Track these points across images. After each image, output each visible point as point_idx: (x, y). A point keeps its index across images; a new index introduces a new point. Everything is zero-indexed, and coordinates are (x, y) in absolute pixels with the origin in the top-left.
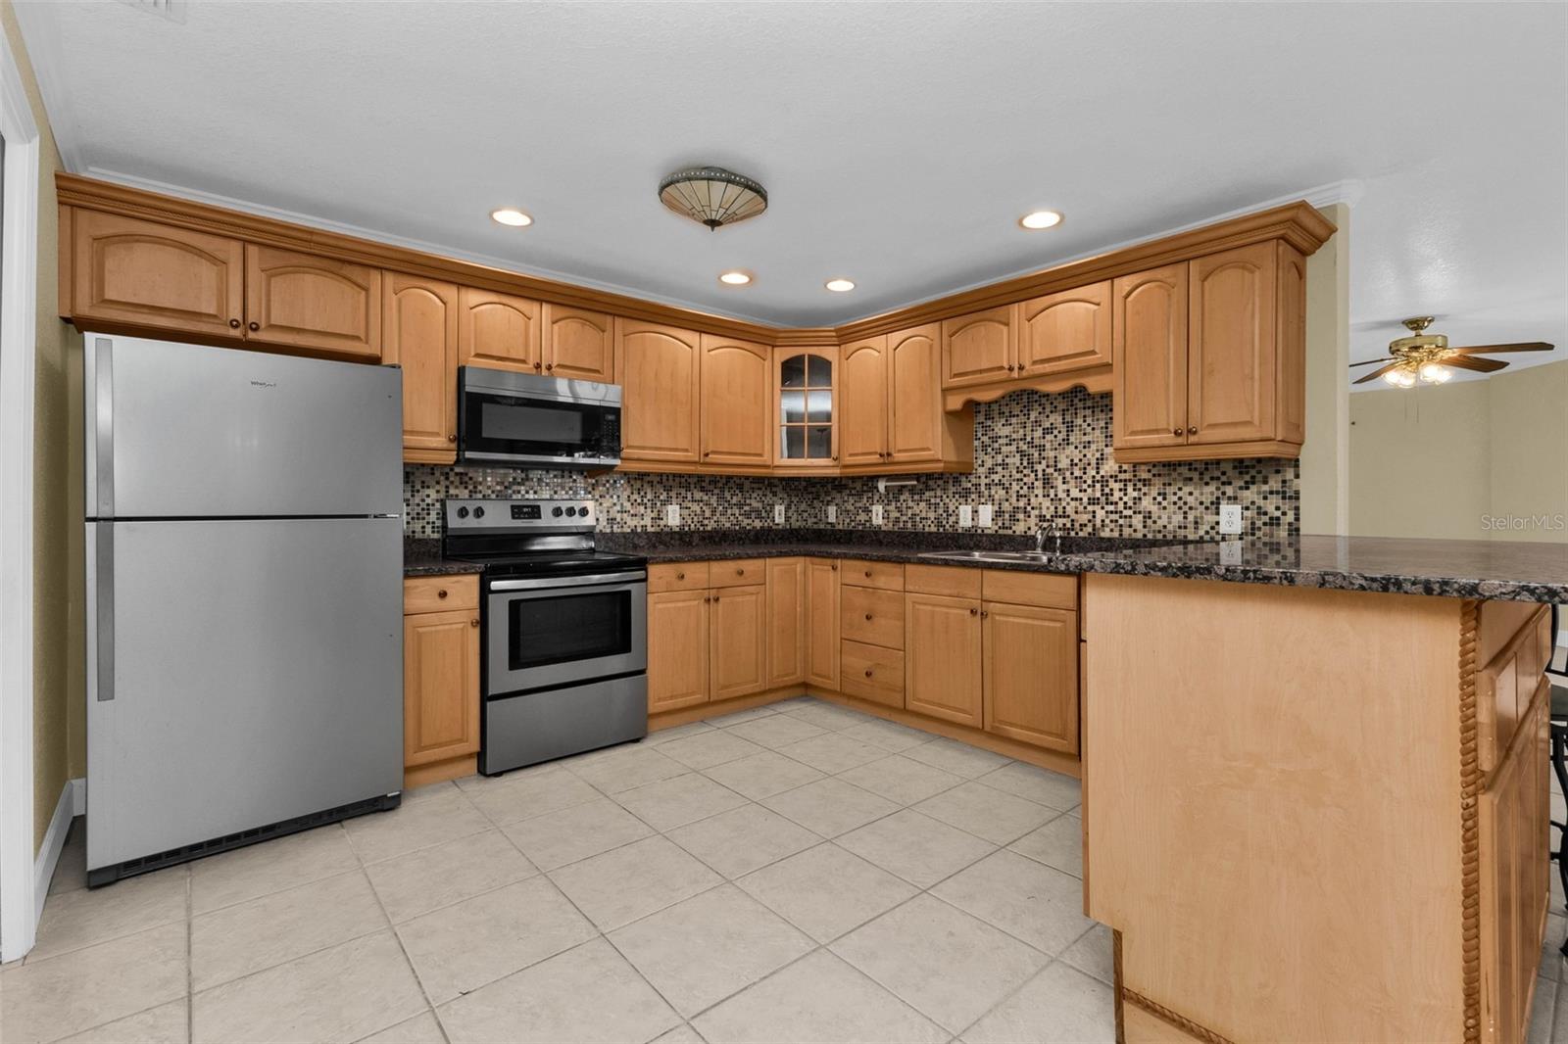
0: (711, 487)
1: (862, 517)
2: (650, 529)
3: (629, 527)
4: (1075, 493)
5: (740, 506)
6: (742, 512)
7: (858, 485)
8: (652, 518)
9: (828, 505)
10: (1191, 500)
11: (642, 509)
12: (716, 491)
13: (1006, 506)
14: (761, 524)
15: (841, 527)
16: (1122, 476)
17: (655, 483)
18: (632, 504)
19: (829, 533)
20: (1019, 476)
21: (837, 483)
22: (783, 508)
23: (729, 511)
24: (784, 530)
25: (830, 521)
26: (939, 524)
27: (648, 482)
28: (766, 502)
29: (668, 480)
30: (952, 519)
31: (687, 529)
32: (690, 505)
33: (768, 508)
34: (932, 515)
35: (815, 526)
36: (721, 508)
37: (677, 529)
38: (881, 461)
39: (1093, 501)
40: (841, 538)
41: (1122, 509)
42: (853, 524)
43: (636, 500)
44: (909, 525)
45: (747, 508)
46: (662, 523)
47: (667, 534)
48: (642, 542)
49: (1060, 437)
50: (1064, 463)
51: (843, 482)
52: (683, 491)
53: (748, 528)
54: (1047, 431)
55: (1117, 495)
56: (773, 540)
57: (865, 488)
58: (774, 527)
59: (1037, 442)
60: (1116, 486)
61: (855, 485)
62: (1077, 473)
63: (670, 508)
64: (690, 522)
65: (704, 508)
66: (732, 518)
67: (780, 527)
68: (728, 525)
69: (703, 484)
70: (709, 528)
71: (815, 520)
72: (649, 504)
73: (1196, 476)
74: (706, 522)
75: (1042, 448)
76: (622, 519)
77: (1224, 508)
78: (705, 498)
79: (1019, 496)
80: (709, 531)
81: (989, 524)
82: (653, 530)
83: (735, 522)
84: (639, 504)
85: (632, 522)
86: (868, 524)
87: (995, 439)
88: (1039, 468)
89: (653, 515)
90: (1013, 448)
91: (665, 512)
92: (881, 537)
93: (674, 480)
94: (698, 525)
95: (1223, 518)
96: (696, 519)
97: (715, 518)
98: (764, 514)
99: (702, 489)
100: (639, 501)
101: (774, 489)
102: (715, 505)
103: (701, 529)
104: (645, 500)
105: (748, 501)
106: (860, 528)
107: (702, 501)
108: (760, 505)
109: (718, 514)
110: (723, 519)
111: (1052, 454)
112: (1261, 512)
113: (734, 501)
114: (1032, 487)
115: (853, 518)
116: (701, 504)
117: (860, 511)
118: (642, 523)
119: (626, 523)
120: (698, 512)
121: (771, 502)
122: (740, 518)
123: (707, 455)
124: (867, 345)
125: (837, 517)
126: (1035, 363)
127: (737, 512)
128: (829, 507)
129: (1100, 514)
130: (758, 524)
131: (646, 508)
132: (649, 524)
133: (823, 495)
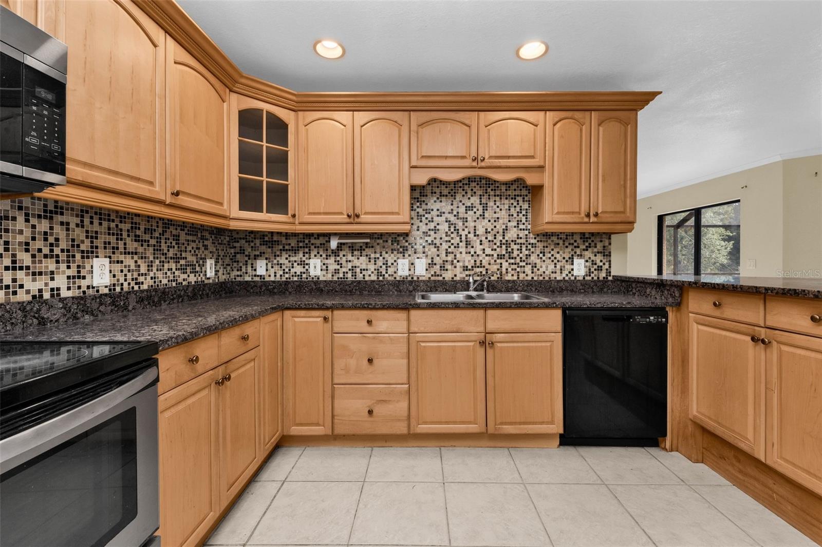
0: (147, 237)
1: (298, 269)
2: (65, 293)
3: (28, 292)
4: (488, 251)
5: (176, 259)
6: (179, 267)
7: (293, 242)
8: (69, 277)
9: (255, 259)
10: (558, 256)
11: (51, 265)
12: (153, 242)
13: (437, 260)
14: (195, 279)
15: (272, 278)
16: (519, 241)
17: (72, 226)
18: (33, 256)
19: (259, 284)
20: (448, 239)
21: (266, 239)
22: (213, 261)
23: (166, 266)
24: (214, 284)
25: (258, 273)
26: (379, 274)
27: (62, 223)
28: (199, 256)
29: (92, 223)
30: (390, 271)
31: (118, 289)
32: (122, 258)
33: (201, 262)
34: (372, 267)
35: (239, 279)
36: (157, 262)
37: (106, 291)
38: (348, 220)
39: (500, 257)
40: (274, 288)
41: (519, 262)
42: (287, 276)
43: (40, 250)
44: (349, 275)
45: (183, 262)
46: (84, 283)
47: (94, 298)
48: (55, 314)
49: (478, 213)
50: (481, 231)
51: (275, 238)
52: (113, 239)
53: (184, 283)
54: (468, 209)
55: (516, 253)
56: (207, 295)
57: (301, 244)
58: (206, 281)
59: (461, 215)
60: (516, 247)
61: (289, 241)
62: (490, 238)
63: (96, 262)
64: (122, 280)
65: (140, 262)
66: (169, 273)
67: (211, 281)
68: (165, 281)
69: (138, 232)
70: (145, 287)
71: (239, 273)
72: (63, 257)
73: (561, 242)
74: (141, 279)
75: (465, 220)
76: (14, 280)
77: (576, 261)
78: (141, 250)
79: (447, 253)
80: (147, 291)
81: (424, 273)
82: (69, 294)
83: (171, 278)
84: (46, 256)
85: (33, 286)
86: (304, 276)
87: (428, 212)
88: (463, 234)
89: (70, 272)
90: (443, 218)
91: (88, 267)
92: (322, 286)
93: (100, 224)
94: (133, 284)
95: (575, 267)
96: (129, 276)
97: (152, 274)
98: (198, 269)
99: (137, 239)
100: (46, 250)
101: (206, 243)
102: (151, 258)
103: (136, 288)
104: (57, 251)
105: (184, 255)
106: (295, 279)
107: (136, 253)
108: (194, 259)
109: (154, 269)
110: (160, 275)
111: (473, 224)
112: (594, 263)
113: (170, 254)
114: (457, 247)
115: (287, 270)
116: (136, 257)
117: (295, 264)
118: (53, 284)
119: (21, 286)
120: (133, 267)
121: (203, 256)
122: (177, 273)
123: (177, 194)
124: (330, 117)
125: (267, 270)
126: (490, 157)
127: (173, 266)
128: (258, 262)
129: (505, 265)
130: (192, 279)
131: (58, 262)
132: (64, 287)
133: (250, 250)
